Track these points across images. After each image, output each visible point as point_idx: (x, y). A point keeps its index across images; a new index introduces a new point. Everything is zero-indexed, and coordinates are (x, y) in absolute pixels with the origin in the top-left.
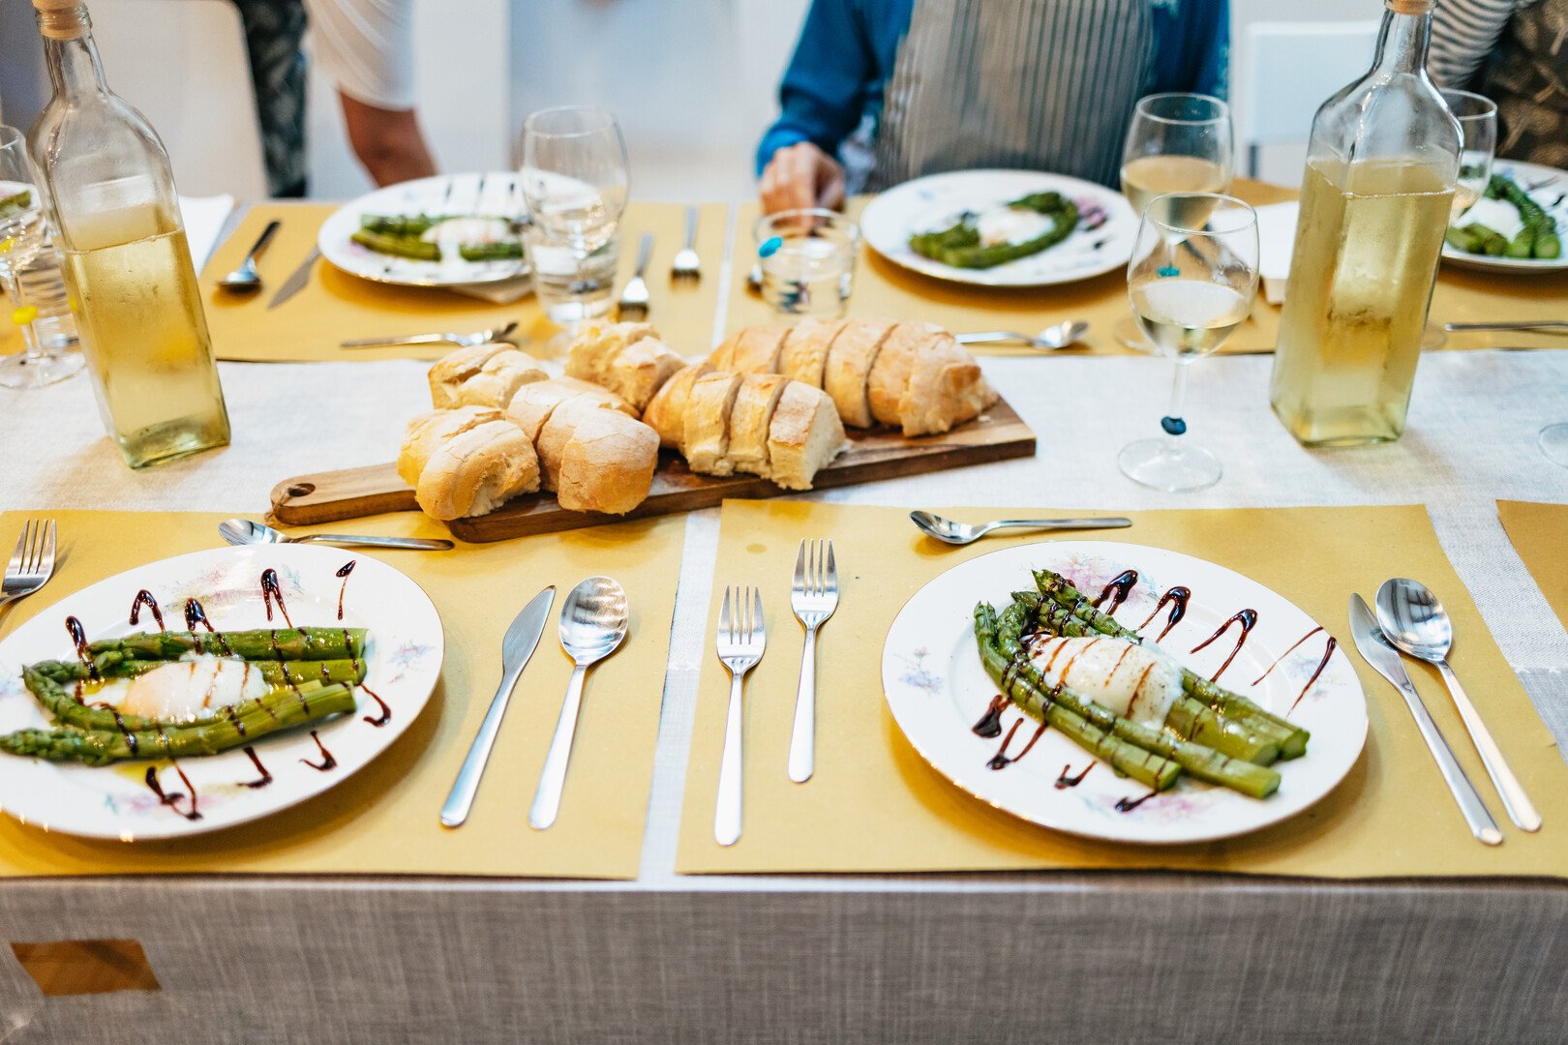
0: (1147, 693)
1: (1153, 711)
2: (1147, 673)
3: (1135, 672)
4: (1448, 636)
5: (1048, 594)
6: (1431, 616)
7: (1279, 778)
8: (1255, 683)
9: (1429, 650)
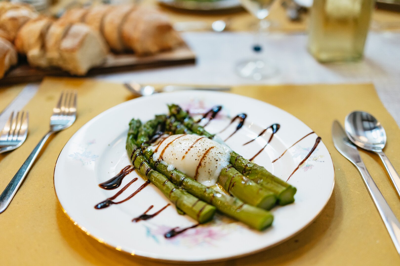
0: (207, 164)
1: (210, 175)
2: (207, 152)
3: (201, 151)
4: (384, 138)
5: (172, 115)
6: (375, 128)
7: (272, 218)
8: (274, 161)
9: (373, 146)
